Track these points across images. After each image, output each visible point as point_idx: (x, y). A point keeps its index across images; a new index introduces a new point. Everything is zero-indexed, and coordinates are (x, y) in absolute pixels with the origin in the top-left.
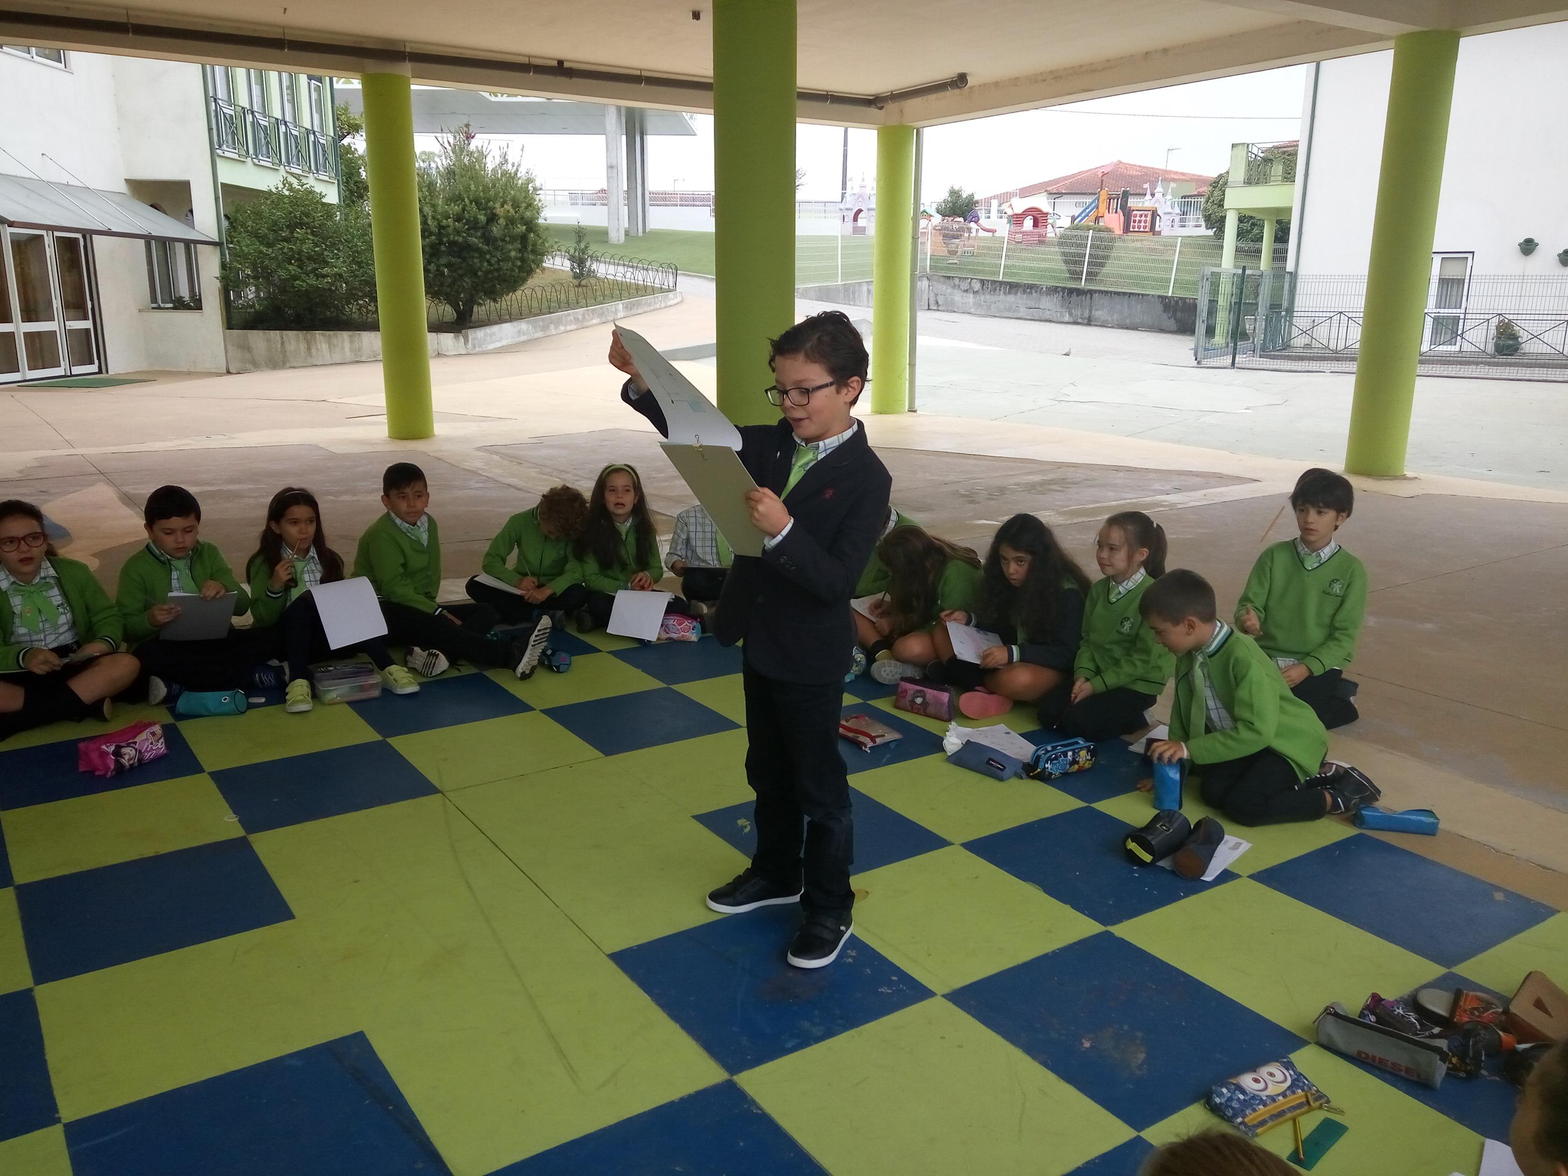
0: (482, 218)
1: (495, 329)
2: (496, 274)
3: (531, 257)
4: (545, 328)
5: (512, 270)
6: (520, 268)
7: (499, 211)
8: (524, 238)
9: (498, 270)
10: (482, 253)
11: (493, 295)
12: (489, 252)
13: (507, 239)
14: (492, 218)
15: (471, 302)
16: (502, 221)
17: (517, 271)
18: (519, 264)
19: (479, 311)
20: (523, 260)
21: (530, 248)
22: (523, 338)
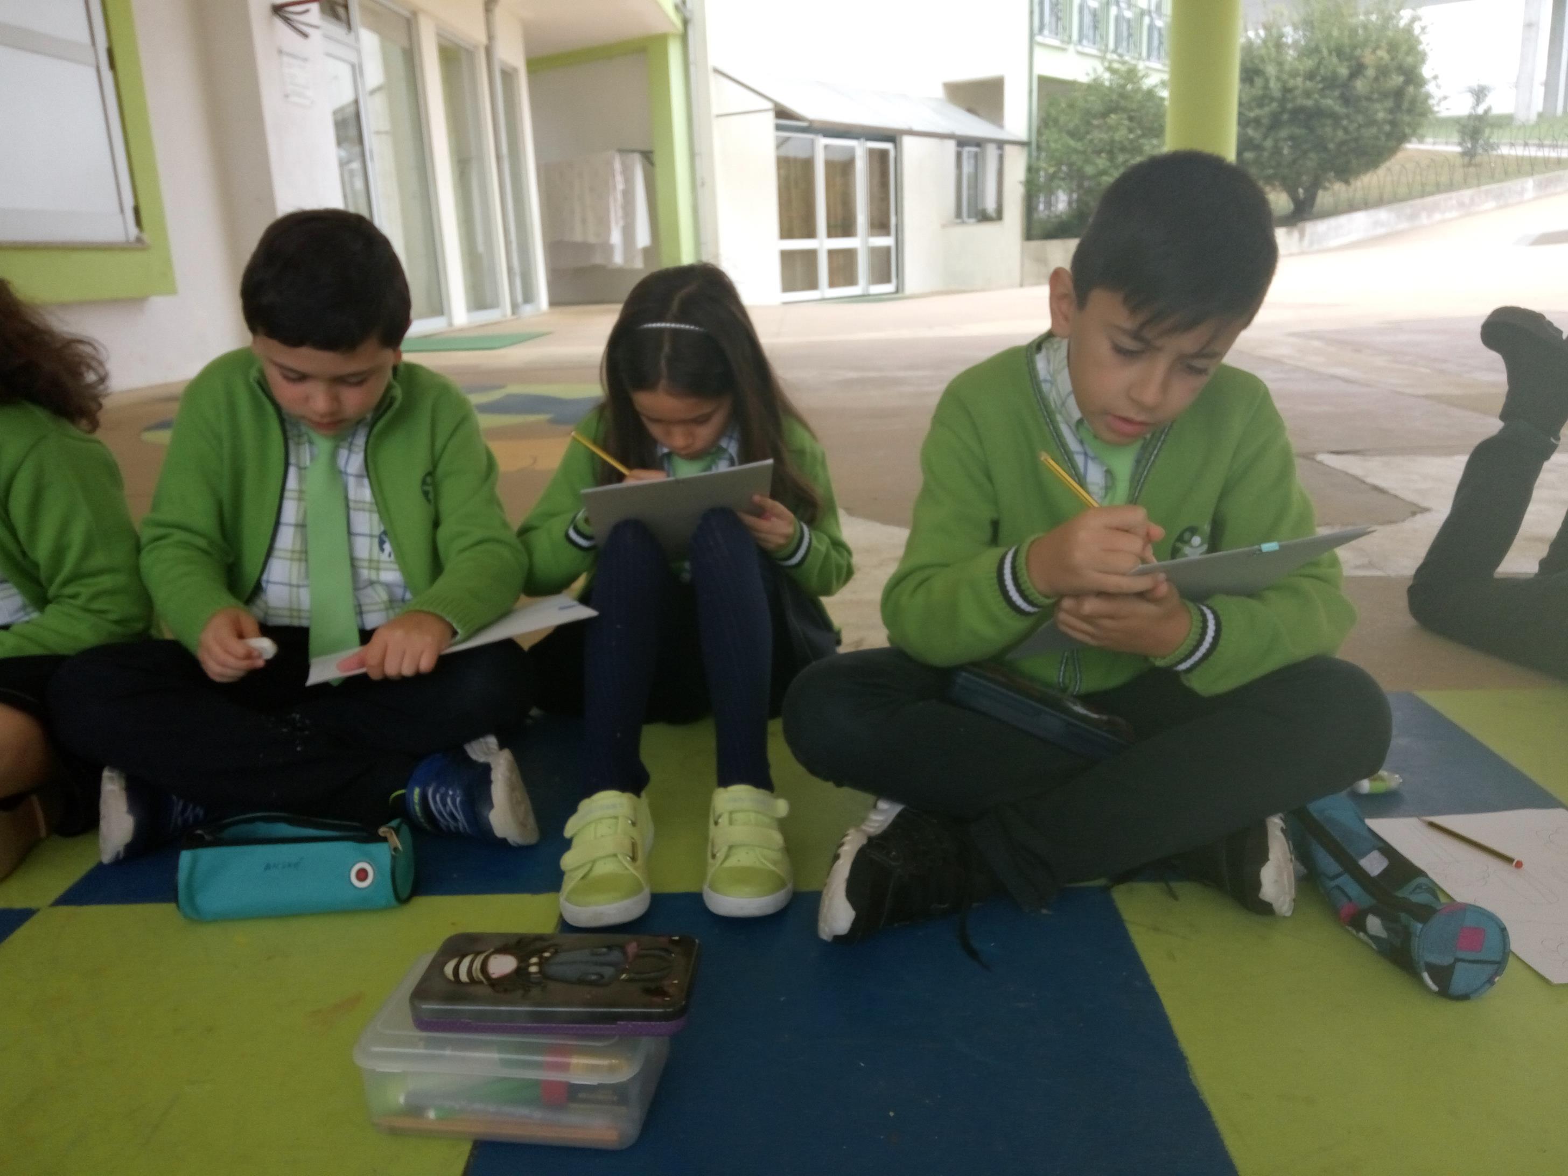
0: (1344, 71)
1: (1343, 220)
2: (1353, 145)
3: (1407, 118)
4: (1414, 216)
5: (1377, 138)
6: (1389, 136)
7: (1369, 58)
8: (1398, 94)
9: (1356, 140)
10: (1336, 118)
11: (1345, 174)
12: (1348, 116)
13: (1376, 96)
14: (1358, 70)
15: (1316, 185)
16: (1371, 72)
17: (1383, 138)
18: (1387, 128)
19: (1324, 198)
20: (1393, 123)
21: (1405, 105)
22: (1381, 231)
